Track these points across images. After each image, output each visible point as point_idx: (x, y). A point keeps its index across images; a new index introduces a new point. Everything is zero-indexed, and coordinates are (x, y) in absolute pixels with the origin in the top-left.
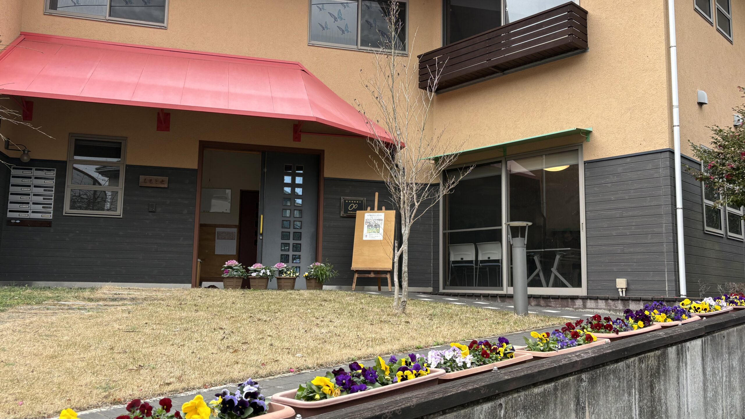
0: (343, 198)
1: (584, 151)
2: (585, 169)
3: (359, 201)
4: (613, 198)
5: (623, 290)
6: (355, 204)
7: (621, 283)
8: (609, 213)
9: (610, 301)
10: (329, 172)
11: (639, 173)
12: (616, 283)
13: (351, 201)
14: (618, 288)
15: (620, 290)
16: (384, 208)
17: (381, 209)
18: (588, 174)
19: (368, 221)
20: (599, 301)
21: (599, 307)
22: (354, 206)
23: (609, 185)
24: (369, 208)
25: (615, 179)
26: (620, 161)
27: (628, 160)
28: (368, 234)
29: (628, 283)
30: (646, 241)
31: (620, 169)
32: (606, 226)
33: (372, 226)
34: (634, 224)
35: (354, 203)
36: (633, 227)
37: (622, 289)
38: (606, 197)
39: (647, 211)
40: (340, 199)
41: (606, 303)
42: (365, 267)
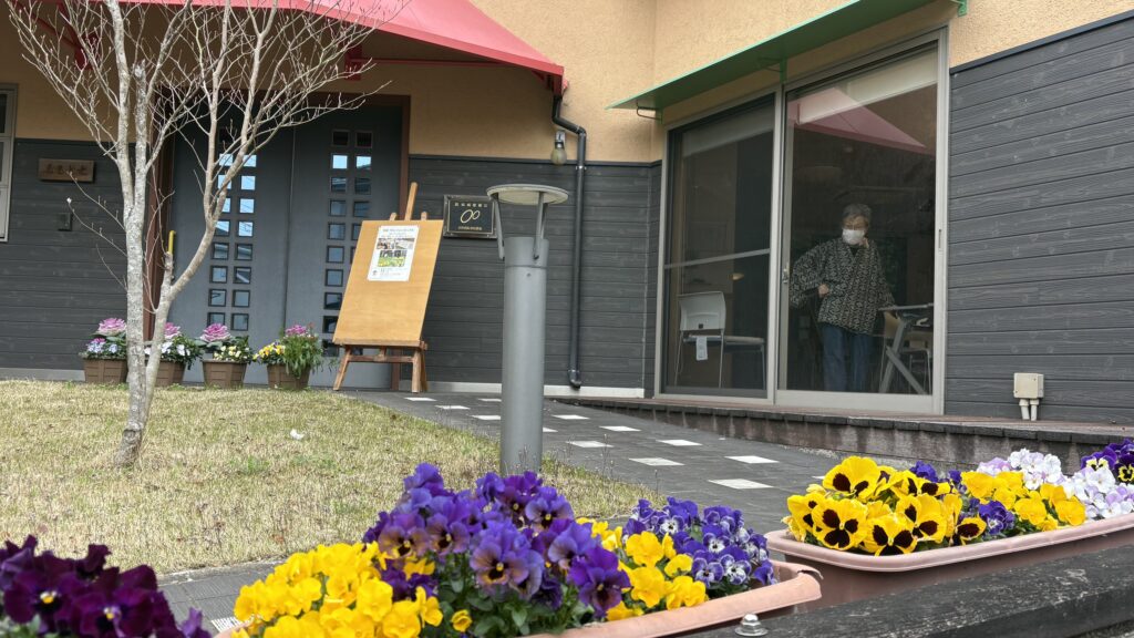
0: (449, 198)
1: (950, 44)
2: (952, 89)
3: (483, 203)
4: (1016, 158)
5: (1032, 403)
6: (474, 209)
7: (1027, 385)
8: (1005, 198)
9: (923, 437)
10: (419, 146)
11: (1089, 81)
12: (1013, 384)
13: (466, 203)
14: (1019, 399)
15: (1023, 403)
16: (424, 215)
17: (419, 218)
18: (959, 101)
19: (383, 242)
20: (898, 436)
21: (897, 452)
22: (472, 214)
23: (1009, 124)
24: (394, 216)
25: (1027, 105)
26: (1042, 54)
27: (1063, 48)
28: (379, 270)
29: (1045, 384)
30: (1100, 269)
31: (1039, 77)
32: (997, 233)
33: (389, 253)
34: (1069, 224)
35: (471, 208)
36: (1067, 233)
37: (1029, 400)
38: (999, 157)
39: (1105, 186)
40: (443, 200)
41: (914, 441)
42: (364, 338)
